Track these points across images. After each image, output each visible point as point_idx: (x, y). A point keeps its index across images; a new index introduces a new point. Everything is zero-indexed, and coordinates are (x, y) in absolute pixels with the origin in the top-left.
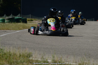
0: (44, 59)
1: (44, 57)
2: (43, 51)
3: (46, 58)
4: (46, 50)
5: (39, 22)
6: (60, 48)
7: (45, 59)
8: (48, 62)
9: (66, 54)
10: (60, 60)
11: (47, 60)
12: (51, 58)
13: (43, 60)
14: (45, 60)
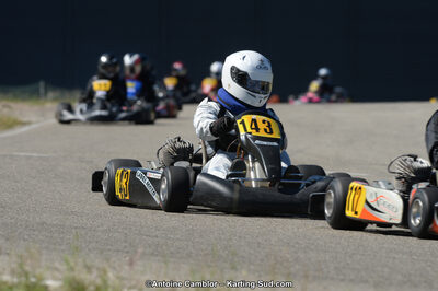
0: (26, 274)
1: (27, 268)
2: (24, 240)
3: (38, 271)
4: (36, 233)
5: (4, 106)
6: (102, 225)
7: (34, 276)
8: (46, 287)
9: (127, 252)
10: (99, 282)
11: (41, 279)
12: (57, 269)
13: (23, 279)
14: (33, 280)
